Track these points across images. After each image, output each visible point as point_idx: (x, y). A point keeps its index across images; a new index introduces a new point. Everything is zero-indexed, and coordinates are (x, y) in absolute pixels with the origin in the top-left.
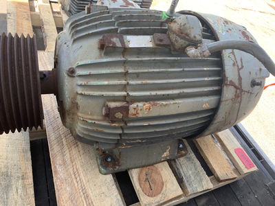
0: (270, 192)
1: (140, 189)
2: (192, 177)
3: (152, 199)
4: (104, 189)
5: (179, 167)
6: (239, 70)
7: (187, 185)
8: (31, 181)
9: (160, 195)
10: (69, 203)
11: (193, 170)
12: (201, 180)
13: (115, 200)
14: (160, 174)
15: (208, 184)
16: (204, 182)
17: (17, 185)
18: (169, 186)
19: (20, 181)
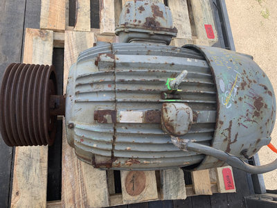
0: (244, 204)
1: (125, 188)
2: (172, 187)
3: (131, 197)
4: (97, 182)
5: (164, 175)
6: (230, 143)
7: (164, 192)
8: (45, 164)
9: (139, 196)
10: (70, 187)
11: (175, 180)
12: (178, 191)
13: (103, 191)
14: (144, 179)
15: (183, 195)
16: (180, 193)
17: (36, 165)
18: (149, 190)
19: (39, 164)
